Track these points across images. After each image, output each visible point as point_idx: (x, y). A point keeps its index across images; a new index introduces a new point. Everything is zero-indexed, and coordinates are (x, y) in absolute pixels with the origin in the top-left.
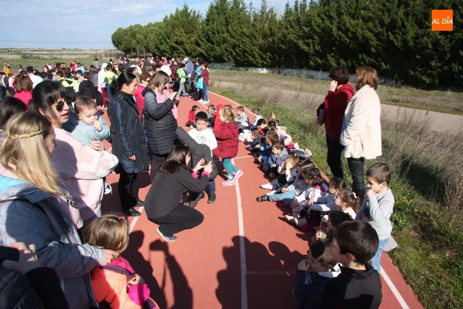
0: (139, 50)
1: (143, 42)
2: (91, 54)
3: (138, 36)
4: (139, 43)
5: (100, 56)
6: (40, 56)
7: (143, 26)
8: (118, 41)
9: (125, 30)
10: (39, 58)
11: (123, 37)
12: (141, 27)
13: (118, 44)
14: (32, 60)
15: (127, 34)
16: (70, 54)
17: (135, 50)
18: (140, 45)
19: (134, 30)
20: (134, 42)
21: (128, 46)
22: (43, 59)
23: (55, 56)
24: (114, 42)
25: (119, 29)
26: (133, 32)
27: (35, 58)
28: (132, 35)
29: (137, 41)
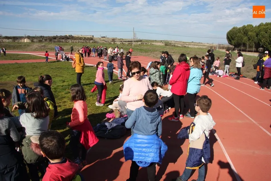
0: (249, 45)
1: (254, 38)
2: (208, 46)
3: (250, 33)
4: (249, 39)
5: (215, 48)
6: (175, 44)
7: (254, 26)
8: (231, 37)
9: (239, 29)
10: (175, 46)
11: (236, 34)
12: (253, 26)
13: (231, 39)
14: (170, 47)
15: (240, 32)
16: (194, 45)
17: (244, 45)
18: (250, 41)
19: (247, 28)
20: (245, 38)
21: (239, 41)
22: (177, 46)
23: (185, 45)
24: (228, 38)
25: (234, 28)
26: (245, 30)
27: (172, 46)
28: (244, 33)
29: (249, 38)
